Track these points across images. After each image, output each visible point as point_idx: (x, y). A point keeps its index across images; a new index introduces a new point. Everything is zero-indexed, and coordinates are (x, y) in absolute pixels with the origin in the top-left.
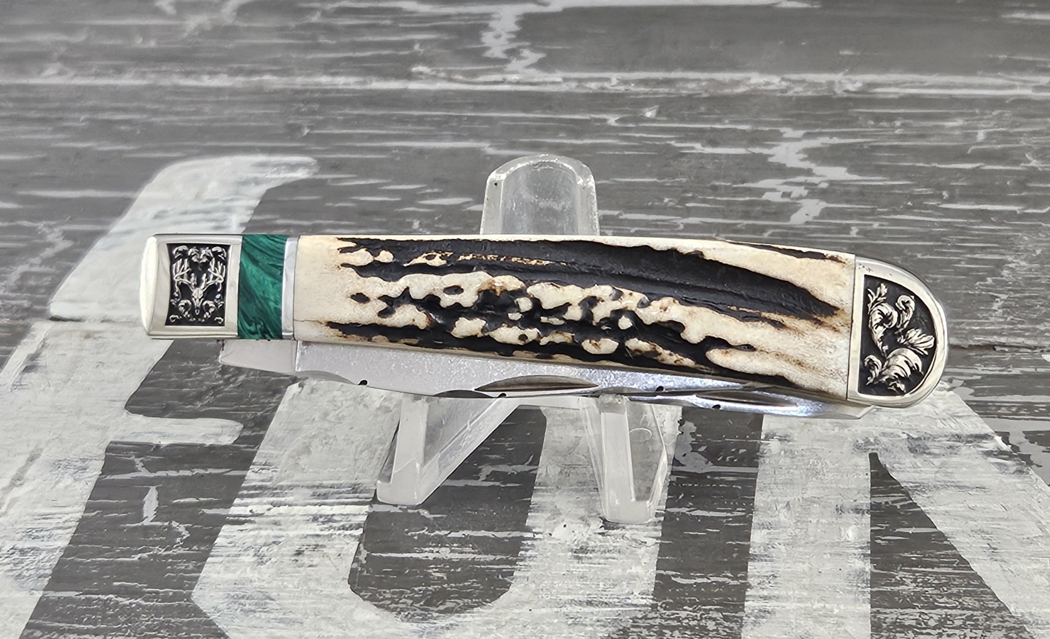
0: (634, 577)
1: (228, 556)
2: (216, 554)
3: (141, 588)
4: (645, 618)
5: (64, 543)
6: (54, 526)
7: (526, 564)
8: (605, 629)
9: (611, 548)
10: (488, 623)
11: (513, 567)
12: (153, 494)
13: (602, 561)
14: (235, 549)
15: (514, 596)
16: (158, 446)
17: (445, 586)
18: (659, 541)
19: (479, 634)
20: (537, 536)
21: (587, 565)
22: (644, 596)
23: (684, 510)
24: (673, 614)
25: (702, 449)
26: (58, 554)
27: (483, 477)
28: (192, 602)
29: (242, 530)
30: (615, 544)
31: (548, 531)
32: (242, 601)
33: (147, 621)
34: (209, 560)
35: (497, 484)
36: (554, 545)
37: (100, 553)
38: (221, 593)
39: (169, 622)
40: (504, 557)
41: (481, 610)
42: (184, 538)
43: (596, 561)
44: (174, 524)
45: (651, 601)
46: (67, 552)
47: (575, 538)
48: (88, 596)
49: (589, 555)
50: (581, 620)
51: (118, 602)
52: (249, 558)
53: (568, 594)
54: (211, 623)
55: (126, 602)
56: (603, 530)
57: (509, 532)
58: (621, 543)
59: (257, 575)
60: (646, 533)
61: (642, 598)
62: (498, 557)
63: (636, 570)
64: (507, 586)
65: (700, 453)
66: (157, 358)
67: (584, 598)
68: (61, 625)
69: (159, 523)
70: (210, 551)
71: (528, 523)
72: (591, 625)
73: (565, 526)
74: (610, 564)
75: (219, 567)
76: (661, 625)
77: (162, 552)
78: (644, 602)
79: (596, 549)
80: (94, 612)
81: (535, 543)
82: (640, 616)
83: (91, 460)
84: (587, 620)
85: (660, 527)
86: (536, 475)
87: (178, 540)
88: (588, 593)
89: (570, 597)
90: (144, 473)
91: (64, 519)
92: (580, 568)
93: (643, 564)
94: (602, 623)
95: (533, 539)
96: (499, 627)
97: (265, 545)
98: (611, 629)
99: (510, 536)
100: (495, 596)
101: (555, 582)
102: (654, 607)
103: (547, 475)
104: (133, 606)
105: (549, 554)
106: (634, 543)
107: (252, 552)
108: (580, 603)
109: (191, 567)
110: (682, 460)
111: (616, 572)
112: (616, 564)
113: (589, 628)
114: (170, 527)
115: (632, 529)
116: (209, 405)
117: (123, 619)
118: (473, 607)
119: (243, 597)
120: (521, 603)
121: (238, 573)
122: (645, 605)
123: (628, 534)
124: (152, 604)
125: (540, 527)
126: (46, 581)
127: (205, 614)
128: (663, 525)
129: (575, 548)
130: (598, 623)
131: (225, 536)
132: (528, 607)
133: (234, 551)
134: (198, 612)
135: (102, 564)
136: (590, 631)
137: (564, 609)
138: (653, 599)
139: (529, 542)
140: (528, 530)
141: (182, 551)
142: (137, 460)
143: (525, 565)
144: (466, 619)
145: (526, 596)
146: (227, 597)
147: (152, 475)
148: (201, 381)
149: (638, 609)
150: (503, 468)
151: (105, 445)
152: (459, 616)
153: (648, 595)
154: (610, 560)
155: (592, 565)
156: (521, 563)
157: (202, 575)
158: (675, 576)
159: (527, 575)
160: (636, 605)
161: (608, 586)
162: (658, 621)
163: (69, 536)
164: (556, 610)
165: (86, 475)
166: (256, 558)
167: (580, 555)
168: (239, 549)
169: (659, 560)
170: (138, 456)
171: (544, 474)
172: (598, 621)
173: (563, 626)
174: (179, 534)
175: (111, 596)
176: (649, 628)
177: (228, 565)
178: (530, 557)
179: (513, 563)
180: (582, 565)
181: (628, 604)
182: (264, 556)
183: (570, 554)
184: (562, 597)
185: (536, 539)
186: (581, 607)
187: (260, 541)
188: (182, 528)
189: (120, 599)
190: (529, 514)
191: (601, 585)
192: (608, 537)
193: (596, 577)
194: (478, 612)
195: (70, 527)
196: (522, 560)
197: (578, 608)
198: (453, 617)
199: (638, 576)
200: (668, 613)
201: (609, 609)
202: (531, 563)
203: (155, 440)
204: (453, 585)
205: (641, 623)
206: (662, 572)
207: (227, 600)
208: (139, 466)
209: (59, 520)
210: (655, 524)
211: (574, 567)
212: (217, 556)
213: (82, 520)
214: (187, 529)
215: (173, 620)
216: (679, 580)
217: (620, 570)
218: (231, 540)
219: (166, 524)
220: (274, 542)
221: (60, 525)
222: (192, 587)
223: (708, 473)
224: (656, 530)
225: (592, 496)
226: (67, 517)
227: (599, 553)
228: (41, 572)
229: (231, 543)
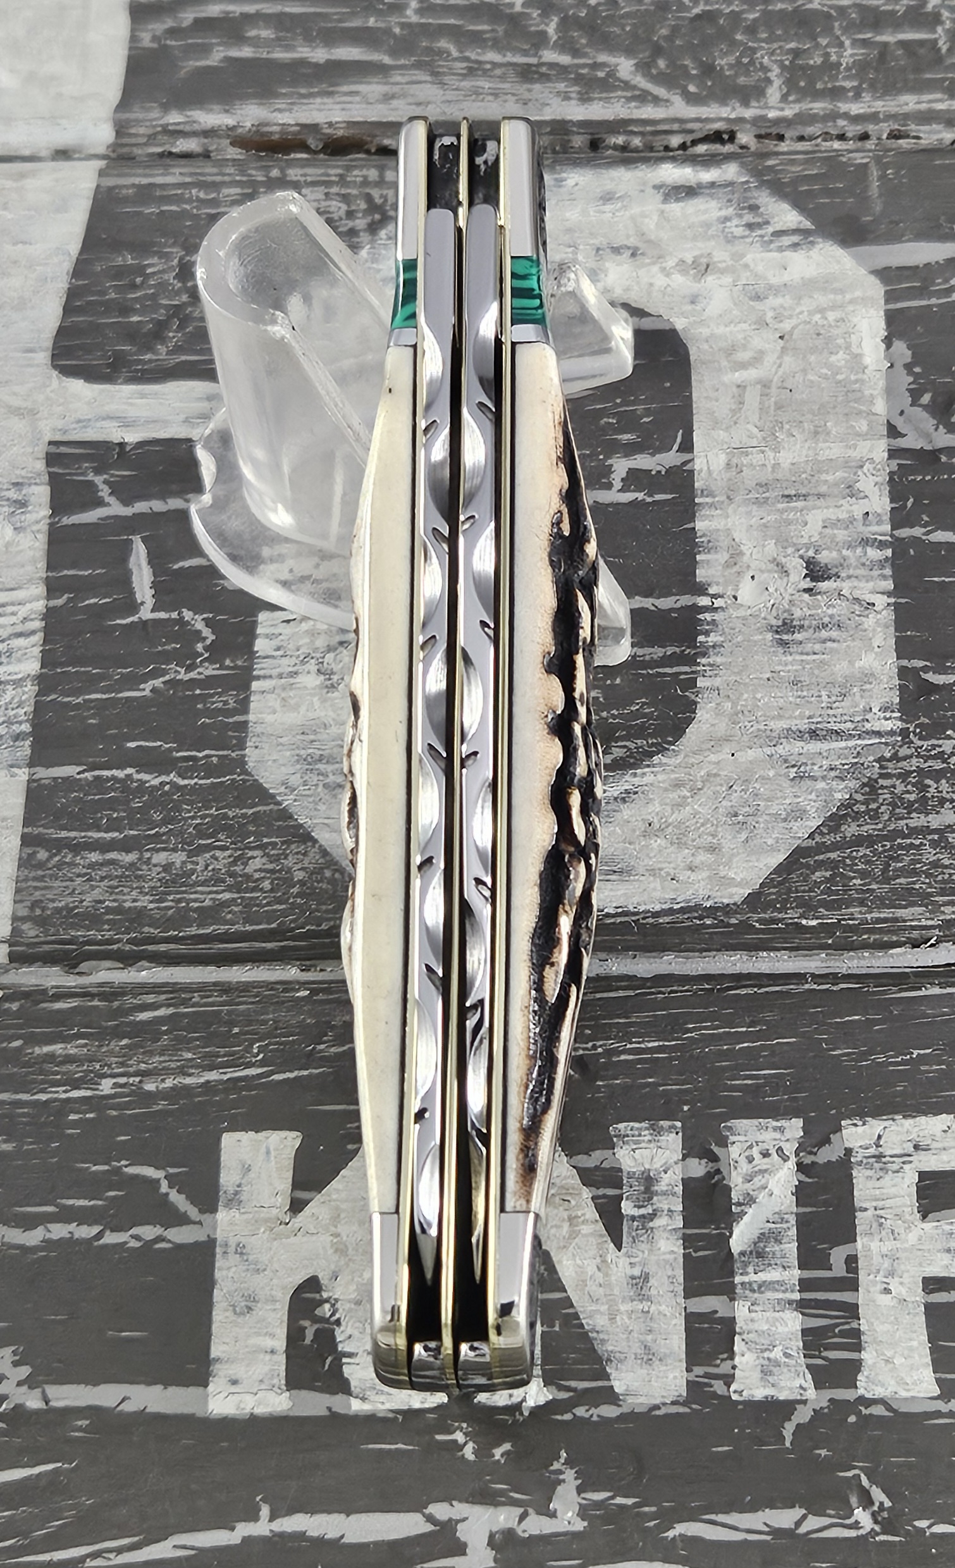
0: (868, 677)
1: (280, 676)
2: (261, 673)
3: (170, 750)
4: (895, 757)
5: (32, 666)
6: (10, 630)
7: (711, 660)
8: (842, 785)
9: (826, 620)
10: (678, 785)
11: (694, 668)
12: (140, 551)
13: (817, 647)
14: (285, 661)
15: (705, 727)
16: (122, 445)
17: (604, 714)
18: (892, 600)
19: (668, 808)
20: (718, 603)
21: (798, 657)
22: (888, 715)
23: (918, 531)
24: (934, 747)
25: (926, 398)
26: (30, 689)
27: (618, 484)
28: (249, 774)
29: (288, 621)
30: (830, 612)
31: (730, 592)
32: (321, 767)
33: (193, 818)
34: (255, 685)
35: (640, 496)
36: (744, 618)
37: (91, 683)
38: (288, 753)
39: (225, 816)
40: (678, 650)
41: (664, 760)
42: (208, 642)
43: (809, 647)
44: (187, 615)
45: (899, 723)
46: (44, 683)
47: (772, 602)
48: (97, 773)
49: (798, 636)
50: (808, 768)
51: (142, 782)
52: (311, 680)
53: (780, 717)
54: (285, 815)
55: (153, 780)
56: (807, 584)
57: (674, 598)
58: (840, 609)
59: (331, 713)
60: (871, 585)
61: (886, 719)
62: (670, 650)
63: (867, 661)
64: (691, 707)
65: (925, 407)
66: (74, 247)
67: (804, 725)
68: (73, 834)
69: (162, 615)
70: (250, 668)
71: (701, 574)
72: (824, 778)
73: (753, 577)
74: (832, 650)
75: (273, 701)
76: (920, 770)
77: (183, 675)
78: (888, 725)
79: (806, 623)
80: (111, 804)
81: (718, 616)
82: (888, 755)
83: (30, 485)
84: (816, 768)
85: (888, 571)
86: (692, 472)
87: (199, 647)
88: (807, 713)
89: (783, 724)
90: (116, 508)
91: (21, 615)
92: (789, 663)
93: (877, 649)
94: (837, 773)
95: (712, 609)
96: (695, 792)
97: (330, 649)
98: (853, 784)
99: (678, 605)
100: (678, 729)
101: (759, 696)
102: (904, 733)
103: (710, 472)
104: (167, 788)
105: (740, 639)
106: (857, 607)
107: (312, 666)
108: (800, 735)
109: (232, 704)
110: (901, 426)
111: (841, 668)
112: (837, 651)
113: (821, 785)
114: (181, 621)
115: (849, 577)
116: (177, 350)
117: (157, 817)
118: (651, 755)
119: (320, 759)
120: (716, 742)
121: (303, 709)
122: (892, 733)
123: (846, 587)
124: (193, 782)
125: (718, 584)
126: (25, 748)
127: (273, 796)
128: (893, 565)
129: (774, 622)
130: (833, 774)
131: (267, 636)
132: (727, 749)
133: (286, 665)
134: (262, 794)
135: (102, 705)
136: (823, 790)
137: (780, 749)
138: (901, 719)
139: (708, 616)
140: (701, 590)
141: (209, 670)
142: (98, 480)
143: (710, 665)
144: (646, 780)
145: (722, 727)
146: (298, 761)
147: (128, 511)
148: (153, 297)
149: (883, 740)
150: (643, 462)
151: (41, 449)
152: (635, 775)
153: (893, 711)
154: (829, 644)
155: (804, 657)
156: (704, 661)
157: (251, 717)
158: (925, 669)
159: (716, 684)
160: (878, 734)
161: (834, 698)
162: (914, 761)
163: (37, 651)
164: (768, 751)
165: (30, 517)
166: (322, 677)
167: (785, 637)
168: (293, 660)
169: (897, 637)
170: (98, 471)
171: (706, 468)
172: (832, 769)
173: (786, 784)
174: (198, 636)
175: (129, 771)
176: (904, 776)
177: (283, 695)
178: (714, 647)
179: (692, 661)
180: (790, 658)
181: (867, 732)
182: (332, 673)
183: (769, 636)
184: (772, 724)
185: (715, 610)
186: (802, 744)
187: (321, 643)
188: (200, 625)
189: (144, 777)
190: (698, 557)
191: (825, 698)
192: (819, 597)
193: (814, 680)
194: (661, 764)
195: (33, 633)
196: (704, 655)
197: (797, 746)
198: (627, 778)
199: (872, 675)
200: (925, 744)
201: (843, 744)
202: (719, 660)
203: (115, 434)
204: (615, 712)
205: (891, 767)
206: (905, 663)
207: (298, 767)
208: (104, 492)
209: (13, 619)
210: (881, 564)
211: (780, 664)
212: (265, 677)
213: (49, 615)
214: (208, 623)
215: (231, 814)
216: (930, 677)
217: (845, 664)
218: (275, 643)
219: (175, 615)
220: (341, 643)
221: (19, 628)
222: (241, 745)
223: (941, 450)
224: (884, 577)
225: (782, 511)
226: (23, 611)
227: (811, 631)
228: (16, 728)
229: (278, 649)
